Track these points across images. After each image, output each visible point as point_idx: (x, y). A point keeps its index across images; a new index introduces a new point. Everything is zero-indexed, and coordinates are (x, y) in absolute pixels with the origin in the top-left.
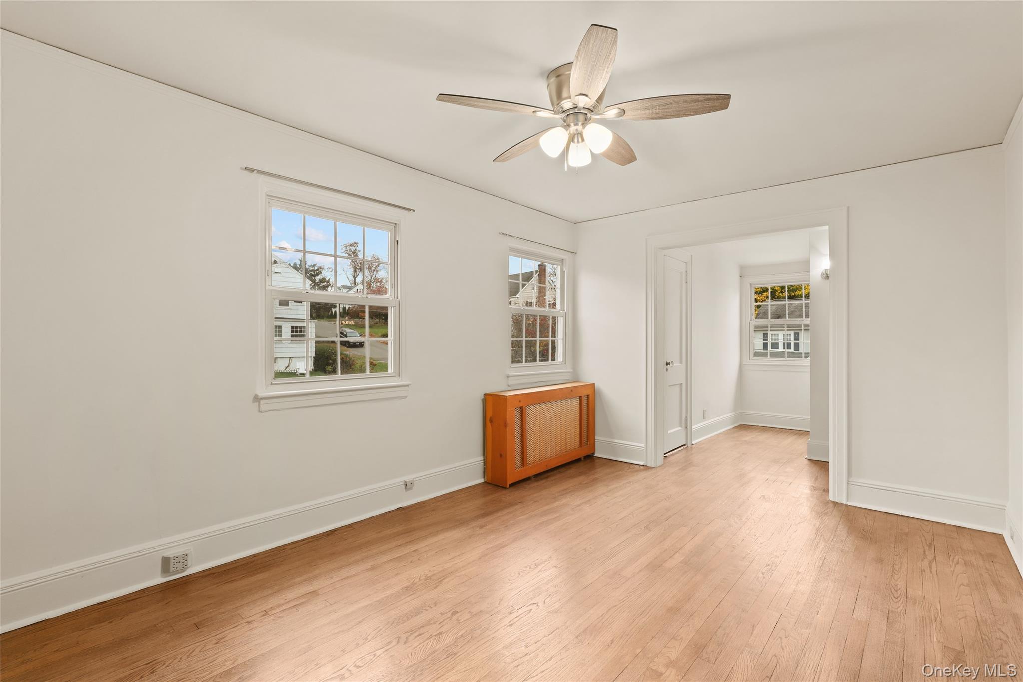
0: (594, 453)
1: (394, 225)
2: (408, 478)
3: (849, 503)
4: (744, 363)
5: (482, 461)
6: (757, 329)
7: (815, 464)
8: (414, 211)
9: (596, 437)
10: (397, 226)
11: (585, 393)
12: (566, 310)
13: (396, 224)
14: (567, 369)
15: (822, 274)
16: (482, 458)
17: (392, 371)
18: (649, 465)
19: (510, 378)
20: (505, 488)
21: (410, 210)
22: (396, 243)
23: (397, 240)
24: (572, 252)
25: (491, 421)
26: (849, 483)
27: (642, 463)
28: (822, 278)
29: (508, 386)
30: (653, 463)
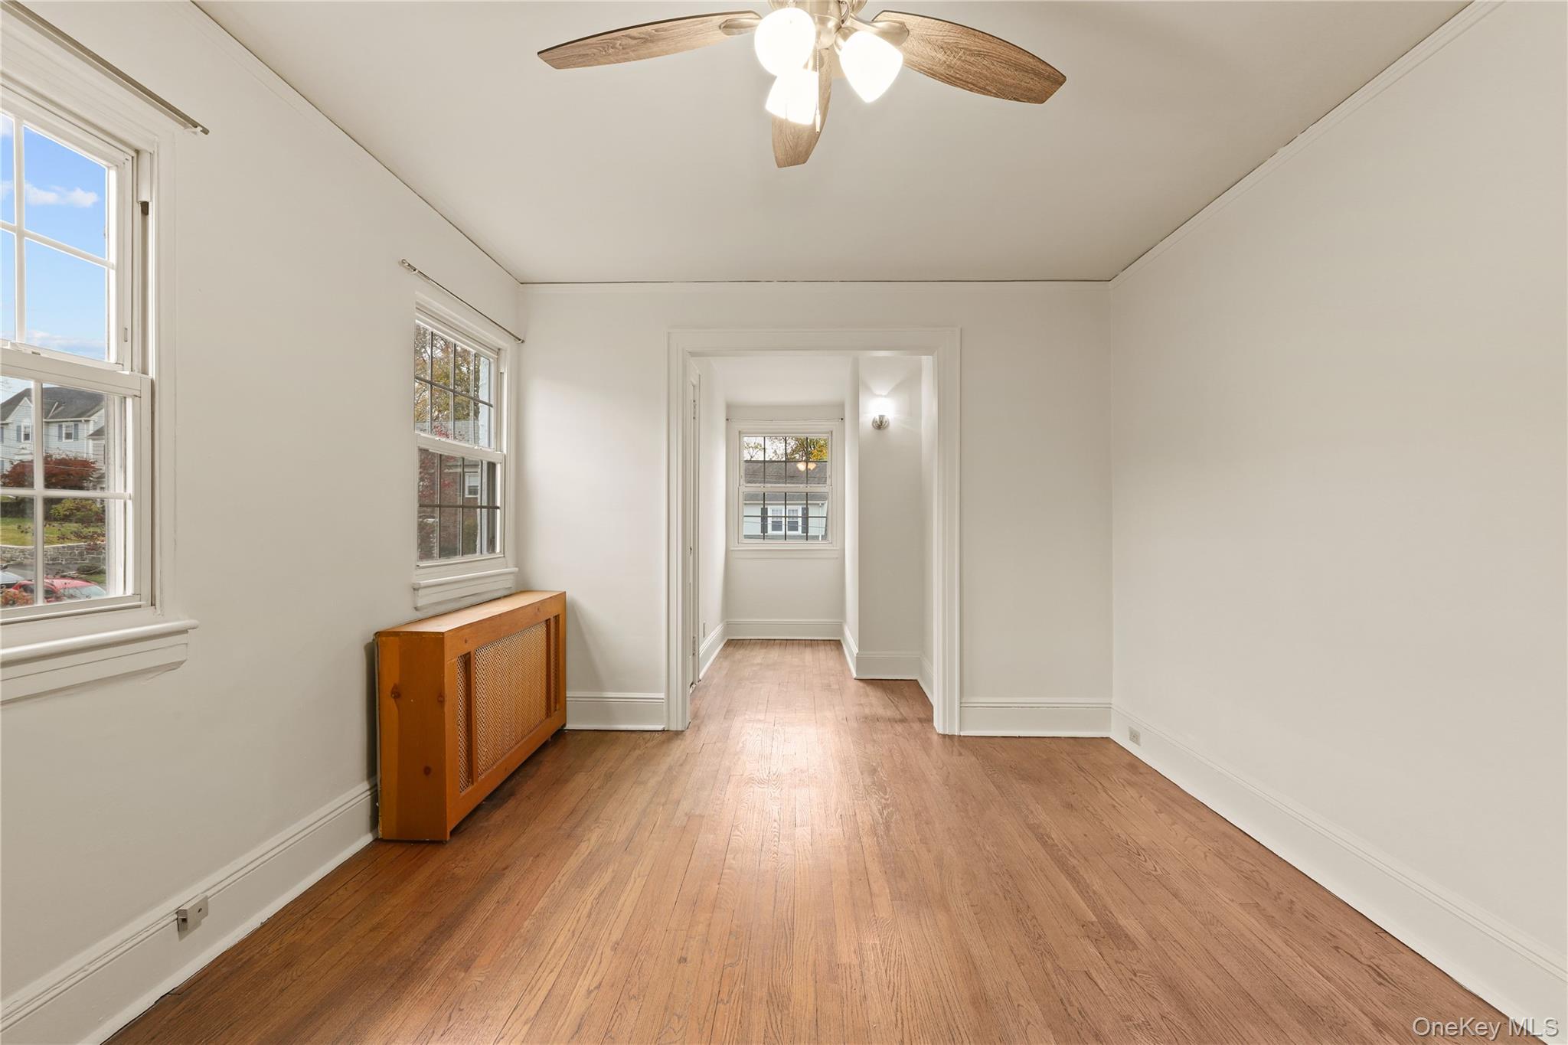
0: (565, 725)
1: (134, 154)
2: (186, 898)
3: (962, 734)
4: (732, 549)
5: (368, 793)
6: (750, 498)
7: (872, 684)
8: (205, 131)
9: (569, 694)
10: (145, 160)
11: (551, 612)
12: (505, 451)
13: (137, 152)
14: (507, 568)
15: (873, 422)
16: (365, 786)
17: (130, 591)
18: (673, 728)
19: (421, 592)
20: (439, 843)
21: (195, 125)
22: (138, 209)
23: (144, 199)
24: (517, 338)
25: (397, 694)
26: (963, 705)
27: (660, 728)
28: (873, 426)
29: (416, 609)
30: (680, 723)
